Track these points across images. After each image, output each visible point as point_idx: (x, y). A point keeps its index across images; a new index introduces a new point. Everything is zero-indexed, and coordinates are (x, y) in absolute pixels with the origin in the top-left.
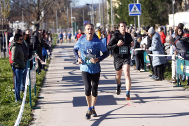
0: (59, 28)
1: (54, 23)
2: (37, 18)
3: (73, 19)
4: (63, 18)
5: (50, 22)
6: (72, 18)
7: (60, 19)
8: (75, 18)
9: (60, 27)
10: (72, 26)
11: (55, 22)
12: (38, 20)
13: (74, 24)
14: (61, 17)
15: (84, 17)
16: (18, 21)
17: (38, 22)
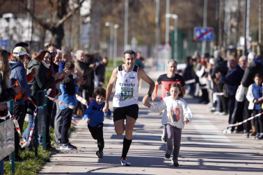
0: (129, 43)
1: (116, 26)
2: (58, 8)
3: (171, 20)
4: (146, 15)
5: (107, 24)
6: (168, 16)
7: (137, 17)
8: (175, 17)
9: (134, 41)
10: (167, 39)
11: (121, 26)
12: (60, 17)
13: (171, 34)
14: (142, 12)
15: (205, 16)
16: (10, 15)
17: (61, 22)
